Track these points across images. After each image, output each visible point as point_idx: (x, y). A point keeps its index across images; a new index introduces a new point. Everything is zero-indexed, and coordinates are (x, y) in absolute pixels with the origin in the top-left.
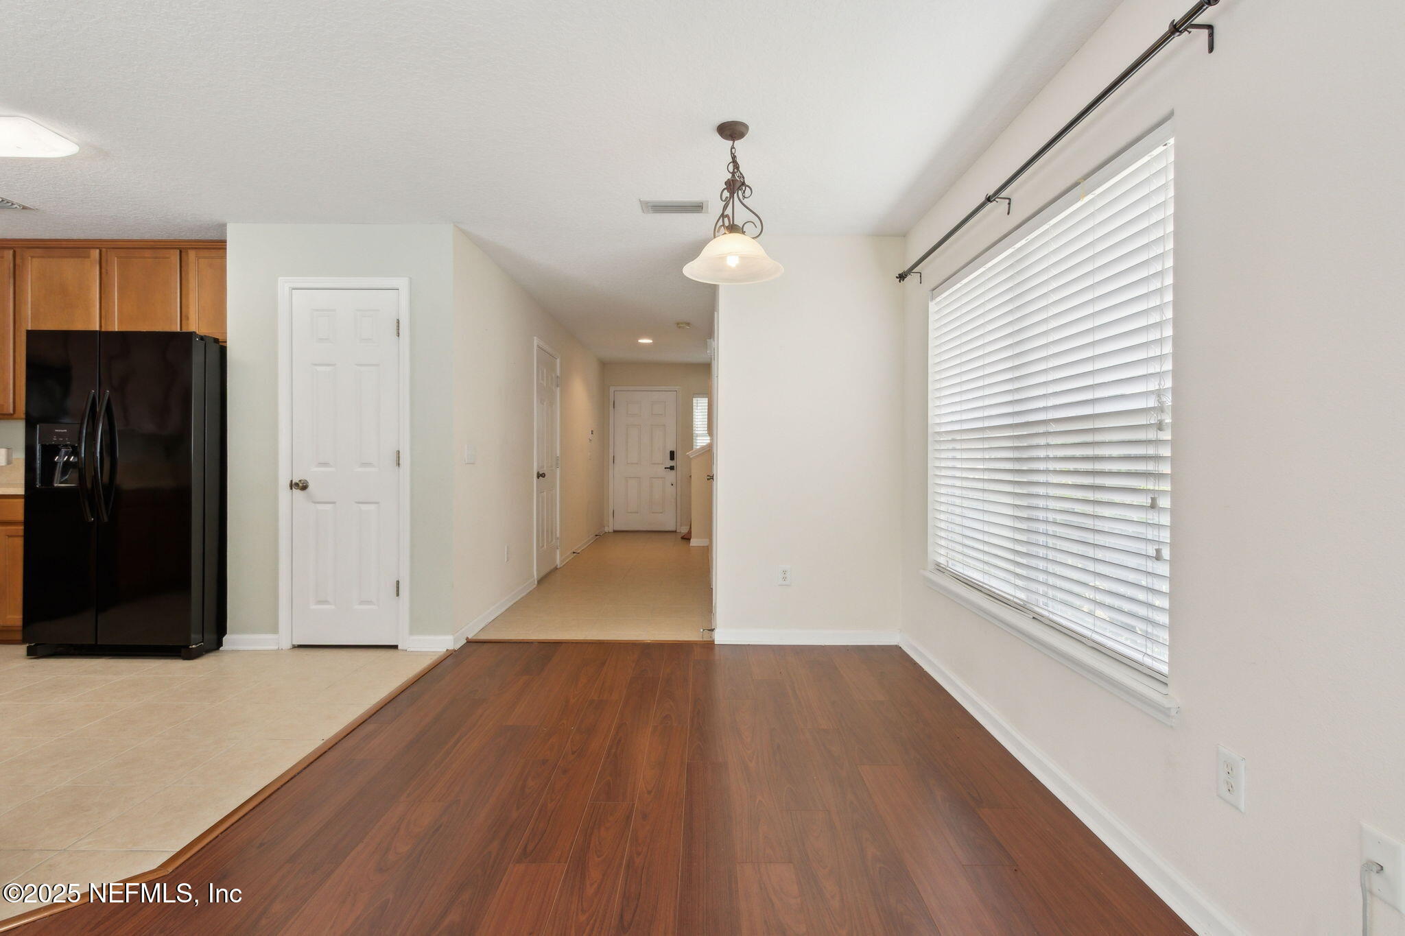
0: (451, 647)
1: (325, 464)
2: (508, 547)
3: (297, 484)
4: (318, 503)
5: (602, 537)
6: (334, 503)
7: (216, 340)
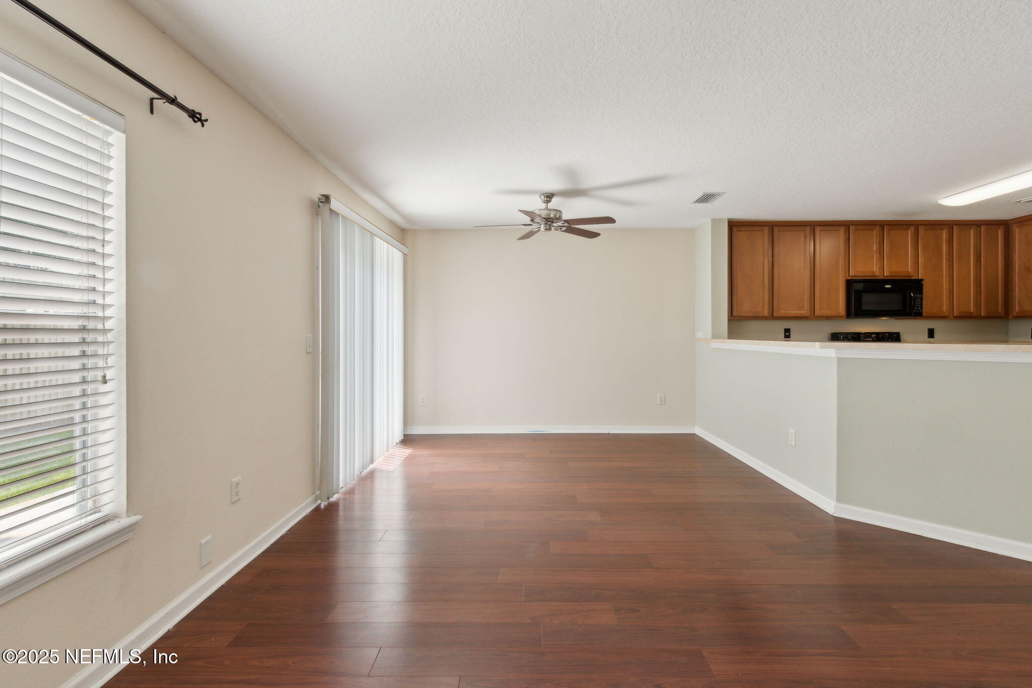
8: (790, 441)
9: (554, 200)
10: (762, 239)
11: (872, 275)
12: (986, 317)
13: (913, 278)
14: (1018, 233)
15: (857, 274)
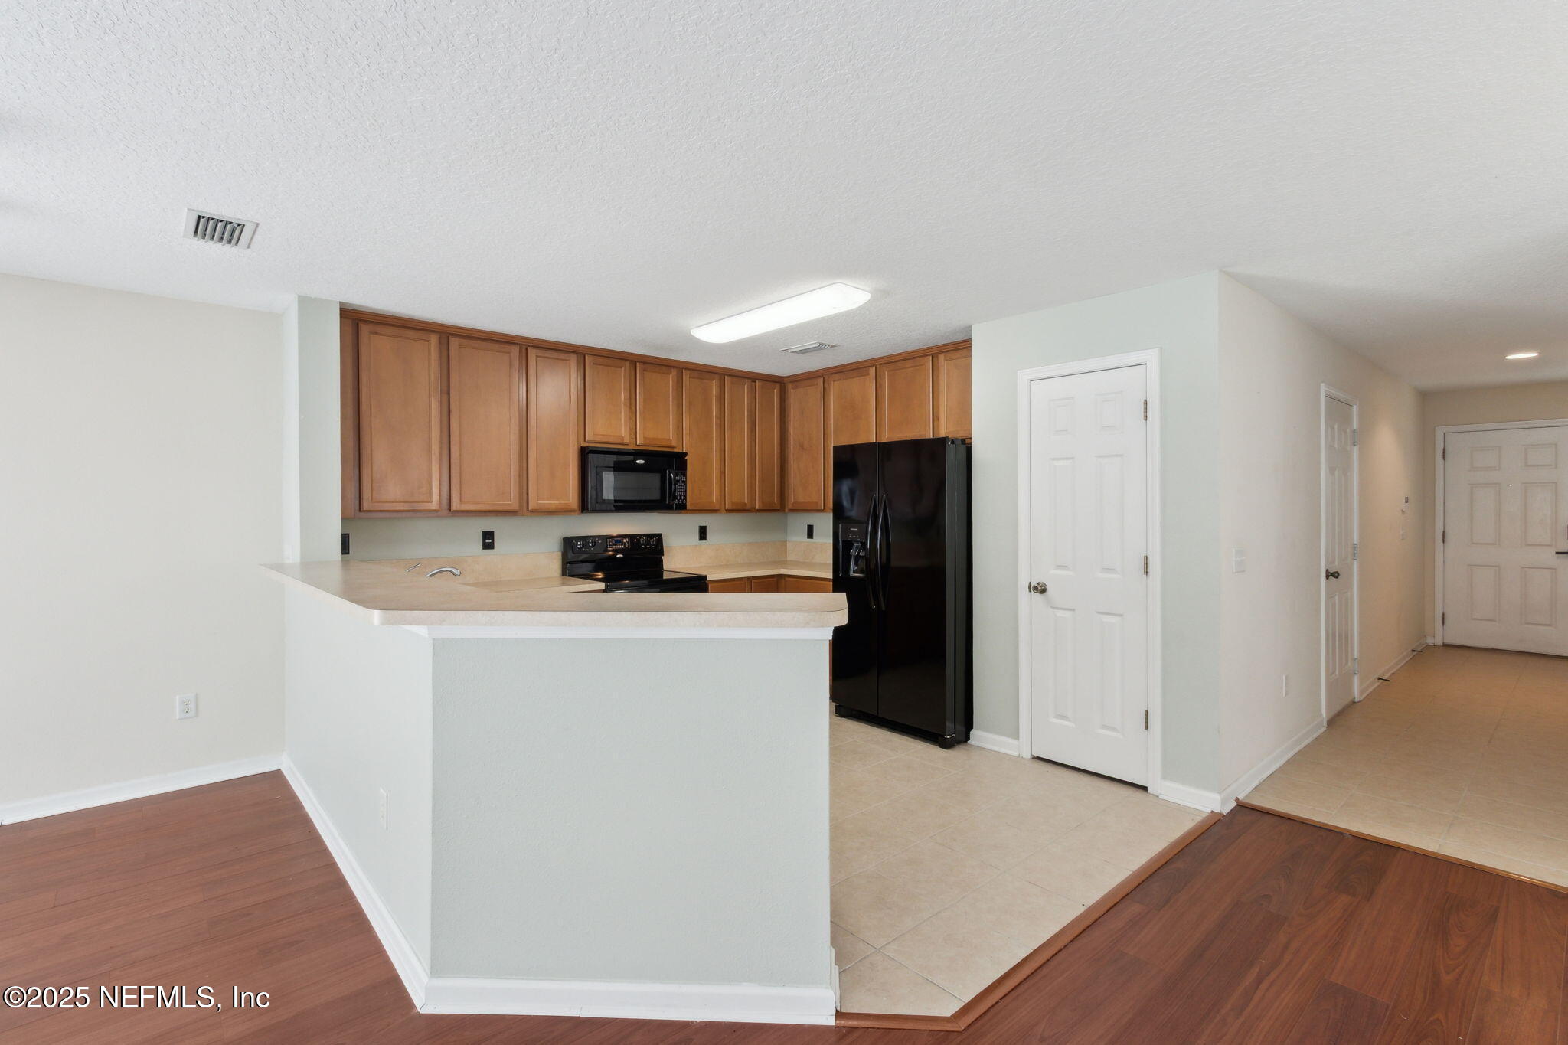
0: (1218, 810)
1: (1064, 567)
2: (1286, 678)
3: (1036, 588)
4: (1058, 609)
5: (1420, 653)
6: (1074, 610)
7: (963, 441)
11: (619, 441)
12: (759, 511)
13: (676, 450)
14: (793, 395)
15: (598, 439)
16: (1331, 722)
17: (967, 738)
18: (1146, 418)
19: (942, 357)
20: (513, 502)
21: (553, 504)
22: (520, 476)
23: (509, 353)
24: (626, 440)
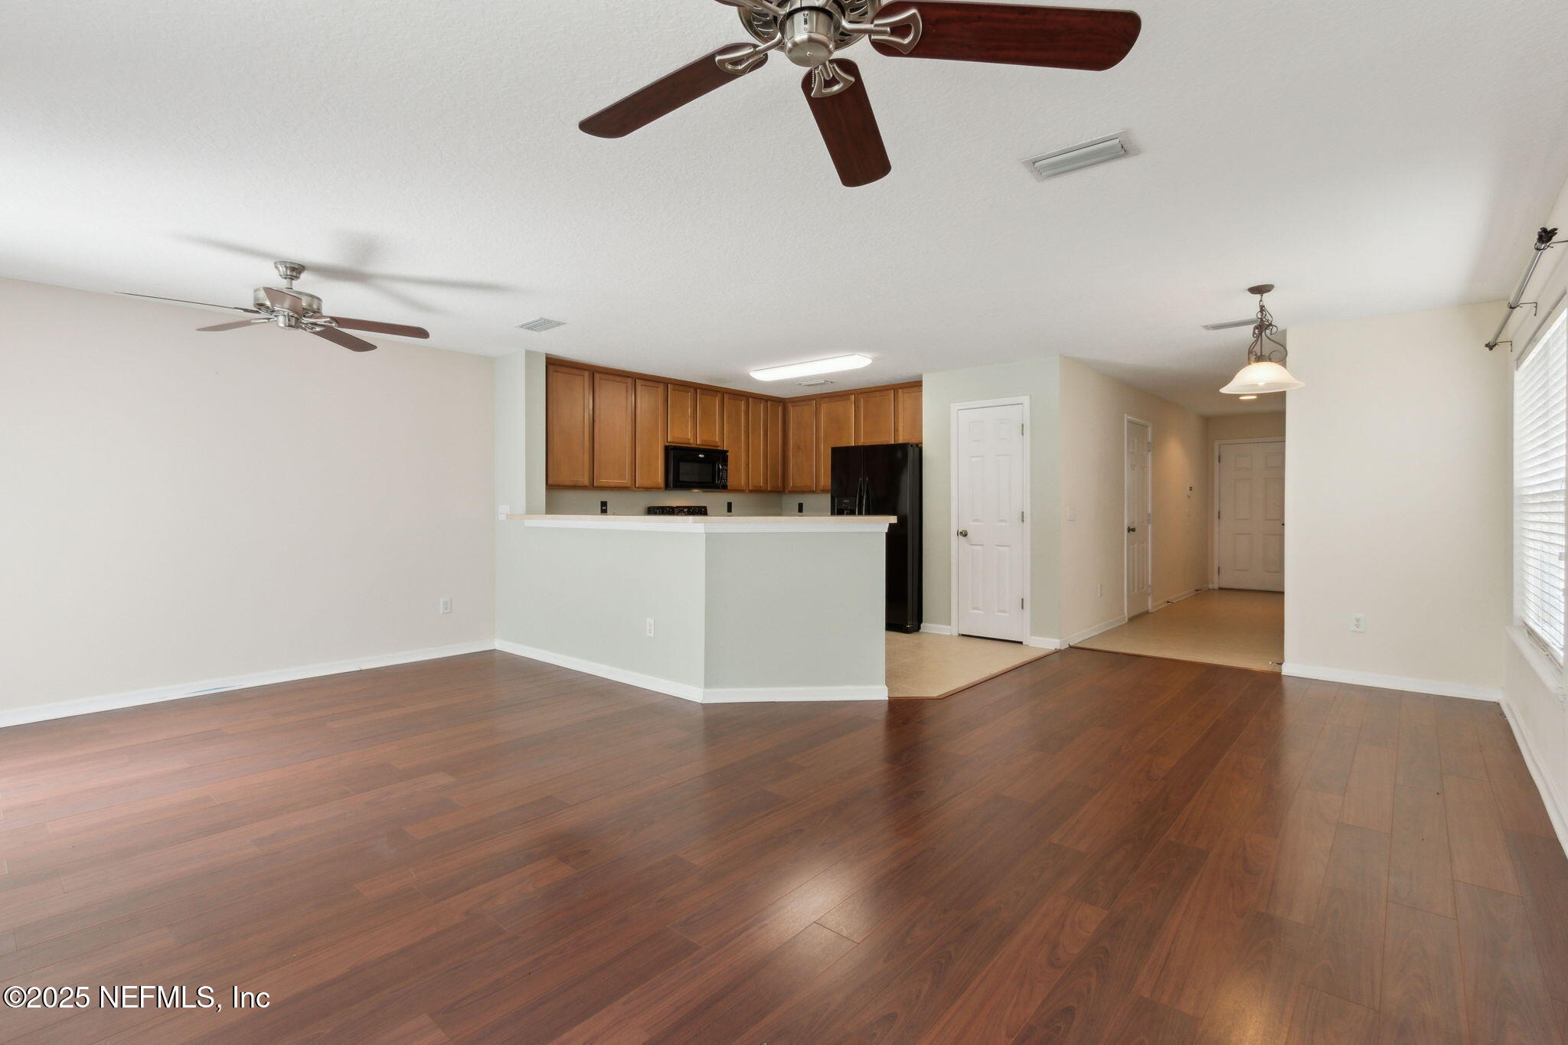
0: (1058, 647)
1: (978, 520)
2: (1101, 586)
3: (961, 533)
4: (973, 545)
5: (1202, 592)
6: (983, 545)
7: (917, 445)
8: (648, 632)
9: (304, 276)
10: (581, 385)
11: (687, 442)
12: (771, 492)
13: (720, 449)
14: (792, 412)
15: (676, 440)
16: (1131, 620)
17: (919, 628)
18: (1023, 434)
19: (900, 391)
20: (626, 481)
21: (647, 483)
22: (632, 463)
23: (626, 383)
24: (692, 441)
